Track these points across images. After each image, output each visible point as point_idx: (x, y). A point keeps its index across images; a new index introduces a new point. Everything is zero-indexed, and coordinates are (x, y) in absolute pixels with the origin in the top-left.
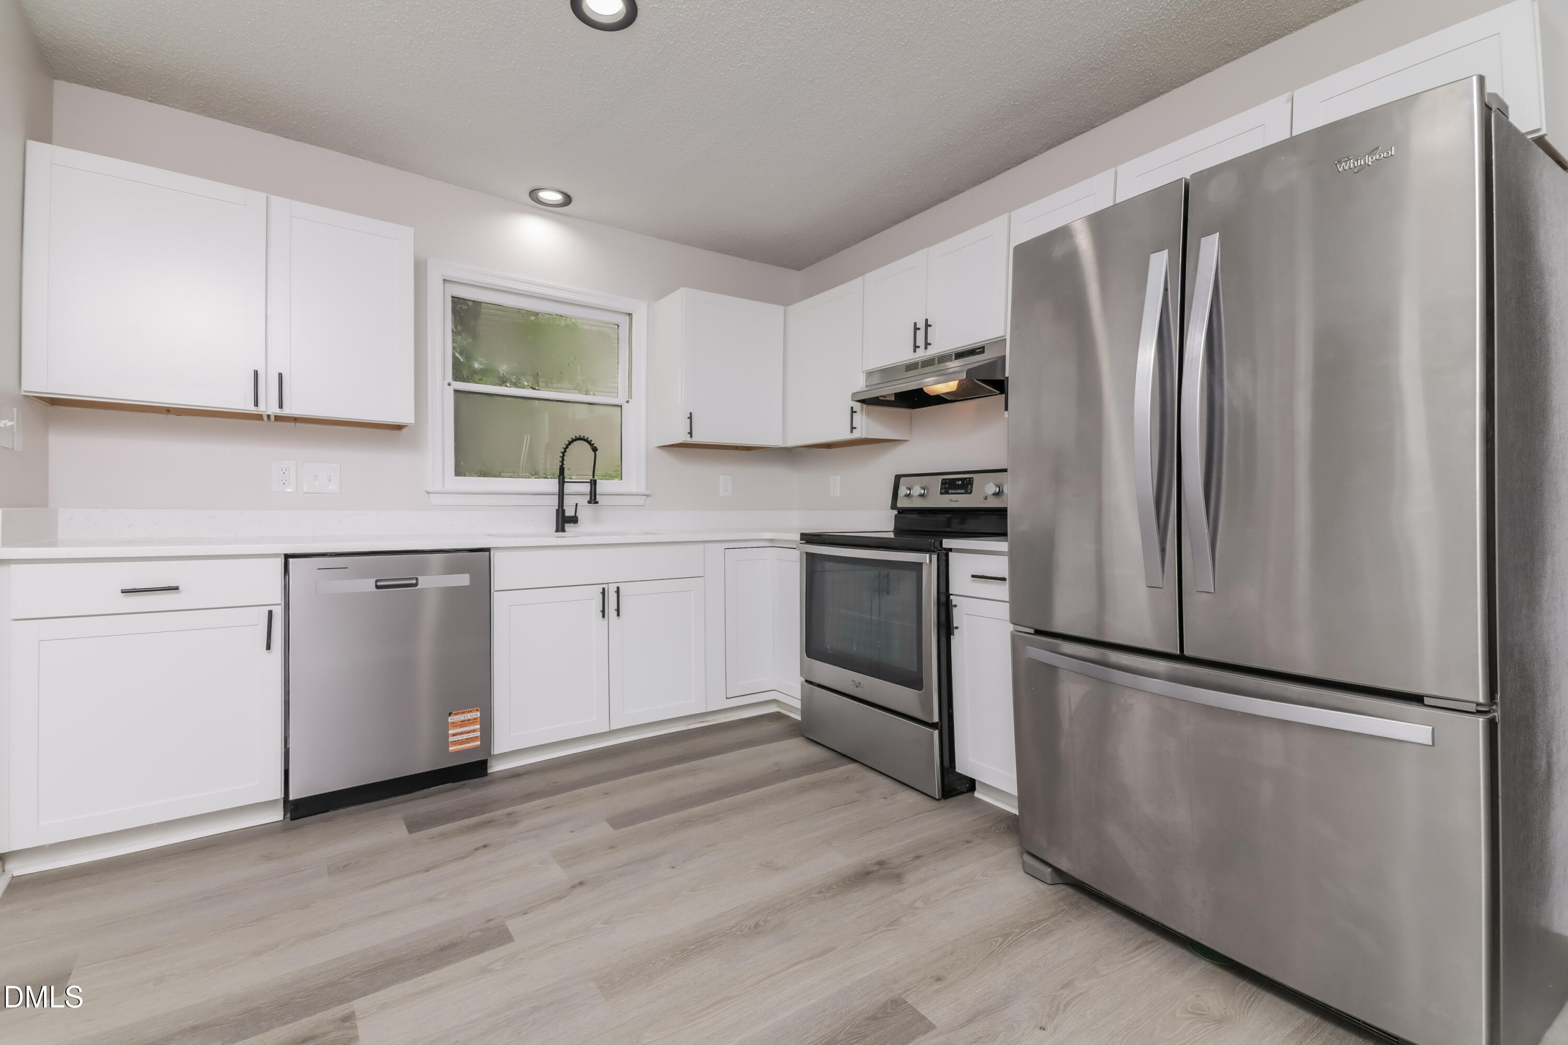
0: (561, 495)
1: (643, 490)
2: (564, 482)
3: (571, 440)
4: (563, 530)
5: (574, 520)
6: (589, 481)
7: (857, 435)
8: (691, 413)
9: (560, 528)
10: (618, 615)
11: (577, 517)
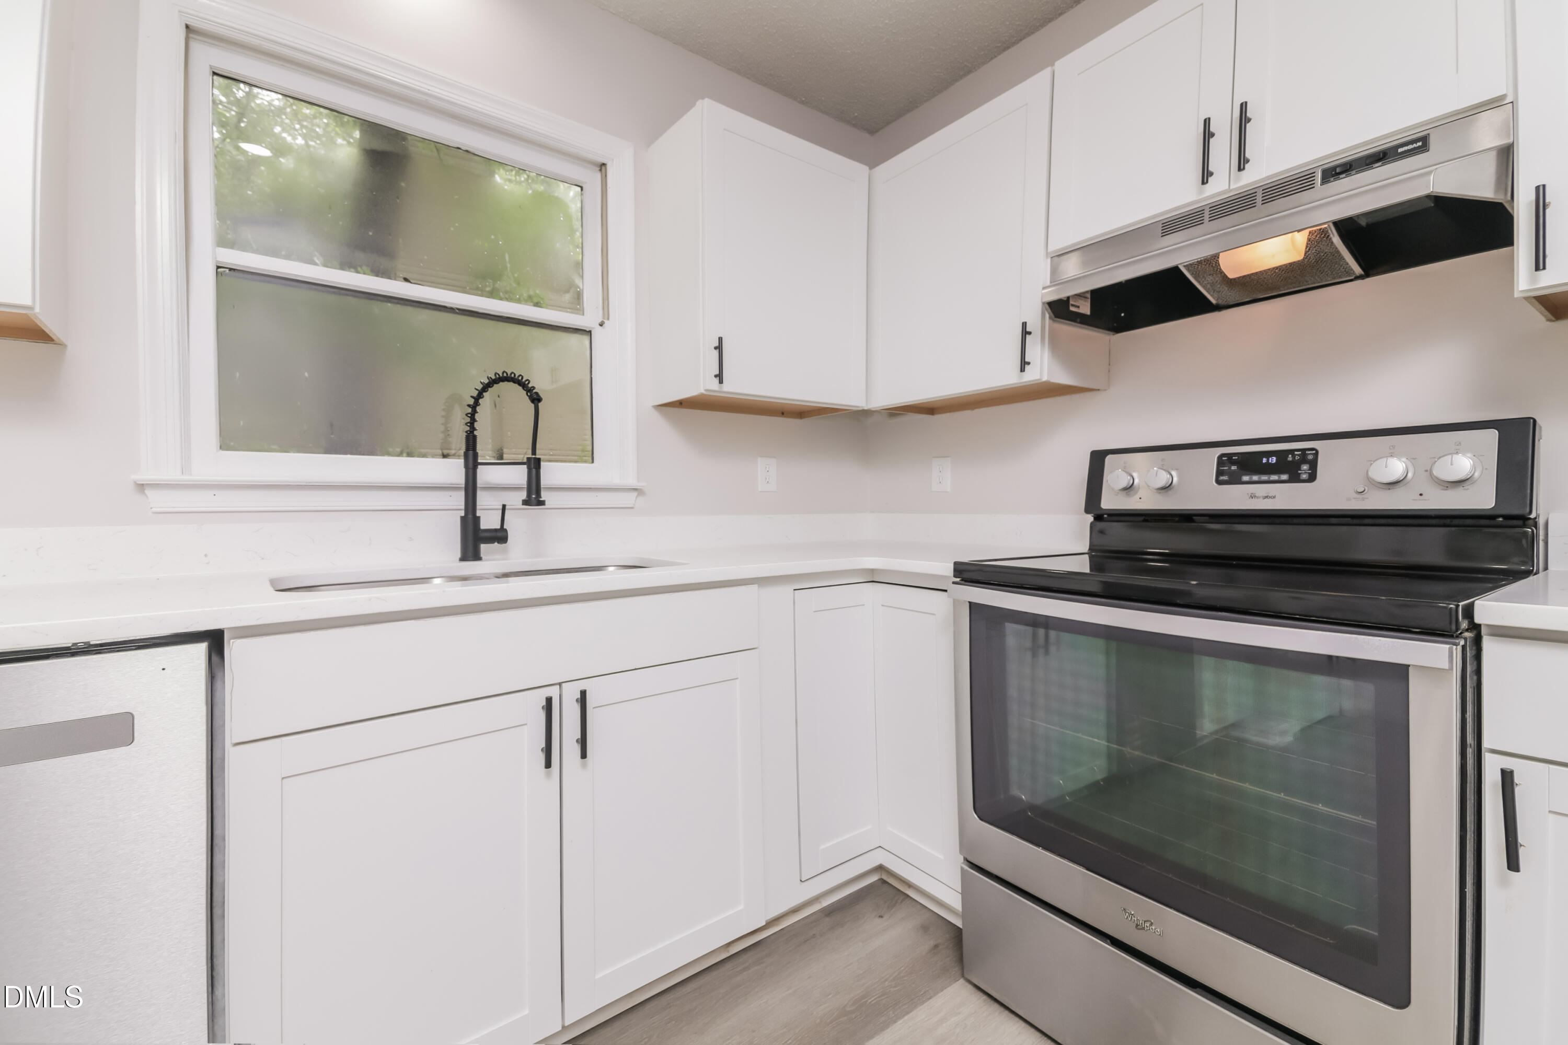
0: (471, 488)
1: (632, 481)
2: (476, 464)
3: (486, 381)
4: (477, 557)
5: (500, 536)
6: (525, 460)
7: (1033, 375)
8: (720, 339)
9: (470, 552)
10: (584, 755)
11: (506, 531)
